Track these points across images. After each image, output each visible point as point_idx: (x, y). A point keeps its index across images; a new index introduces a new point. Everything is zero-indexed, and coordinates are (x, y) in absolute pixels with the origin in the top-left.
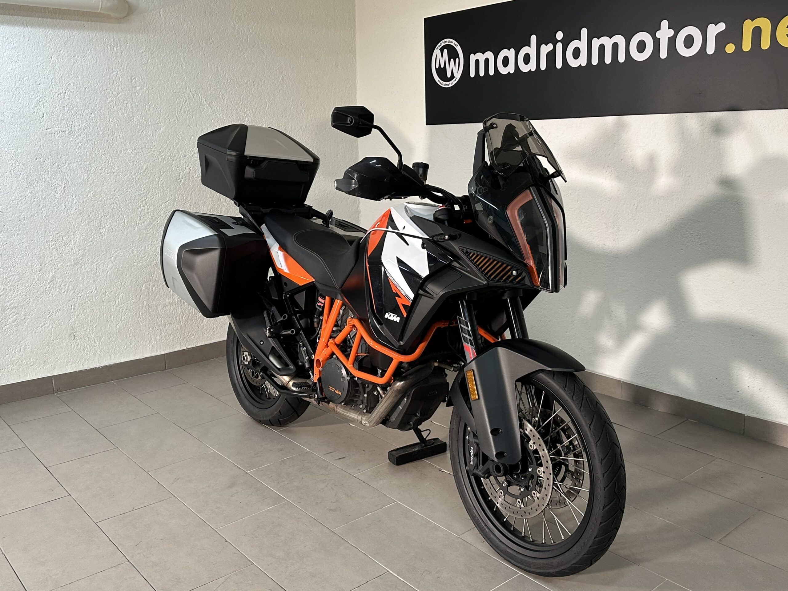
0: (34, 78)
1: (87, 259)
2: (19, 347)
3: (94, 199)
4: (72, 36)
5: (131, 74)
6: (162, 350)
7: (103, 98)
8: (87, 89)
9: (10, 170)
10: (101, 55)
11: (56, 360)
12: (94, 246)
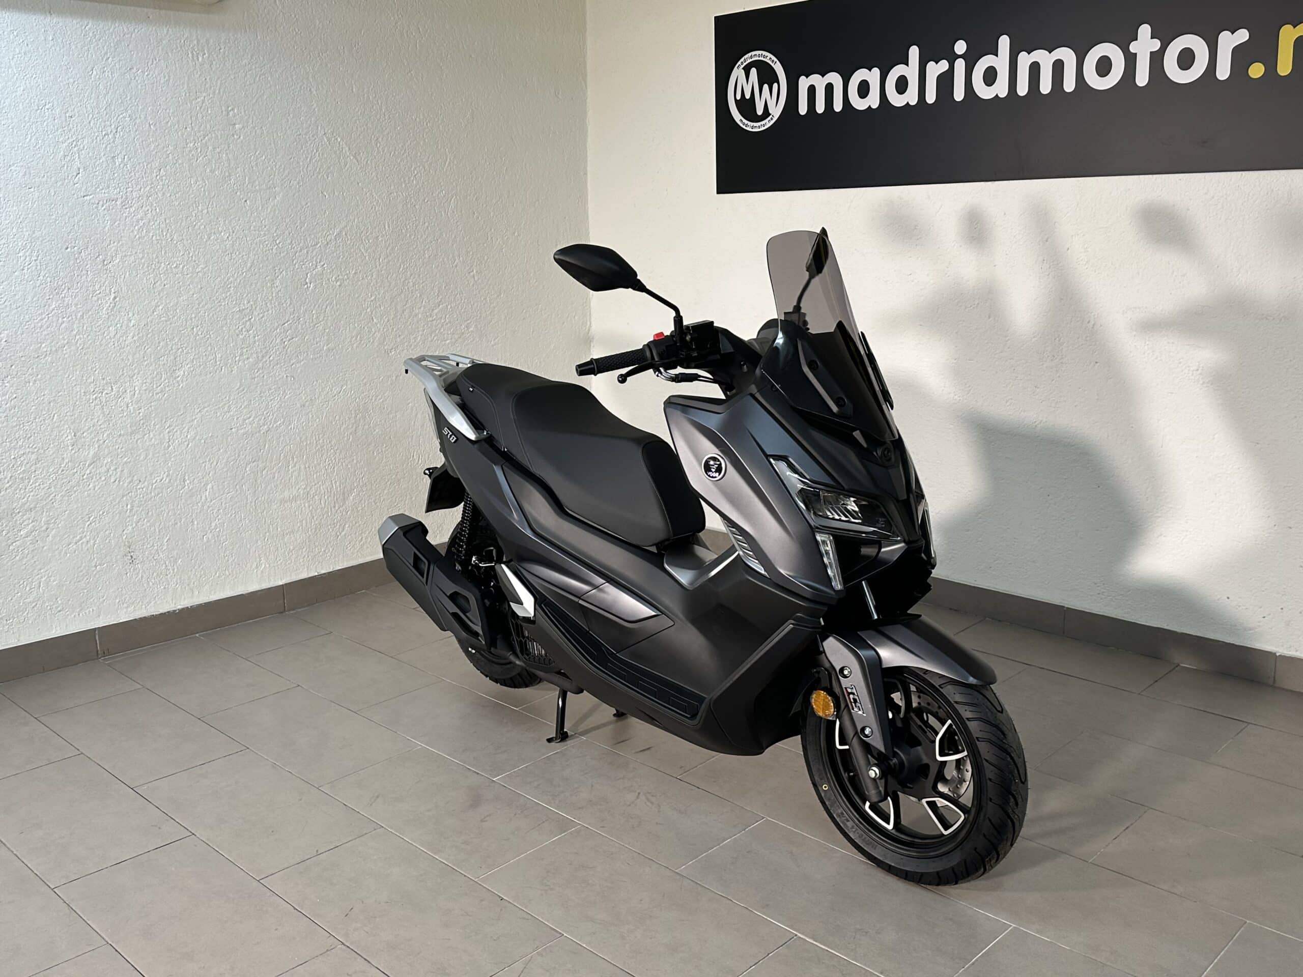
0: (63, 106)
1: (153, 423)
2: (38, 579)
3: (164, 318)
4: (128, 34)
5: (227, 101)
6: (278, 579)
7: (180, 144)
8: (152, 127)
9: (22, 267)
10: (176, 68)
11: (101, 600)
12: (165, 401)
